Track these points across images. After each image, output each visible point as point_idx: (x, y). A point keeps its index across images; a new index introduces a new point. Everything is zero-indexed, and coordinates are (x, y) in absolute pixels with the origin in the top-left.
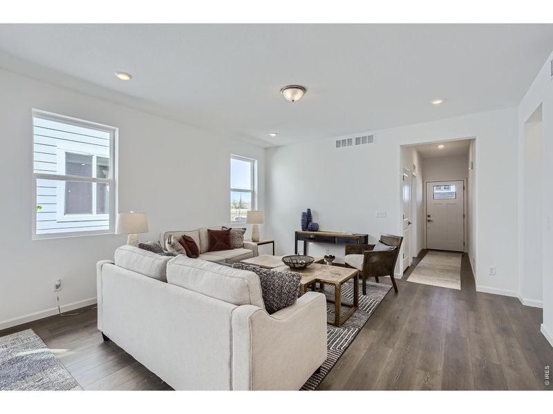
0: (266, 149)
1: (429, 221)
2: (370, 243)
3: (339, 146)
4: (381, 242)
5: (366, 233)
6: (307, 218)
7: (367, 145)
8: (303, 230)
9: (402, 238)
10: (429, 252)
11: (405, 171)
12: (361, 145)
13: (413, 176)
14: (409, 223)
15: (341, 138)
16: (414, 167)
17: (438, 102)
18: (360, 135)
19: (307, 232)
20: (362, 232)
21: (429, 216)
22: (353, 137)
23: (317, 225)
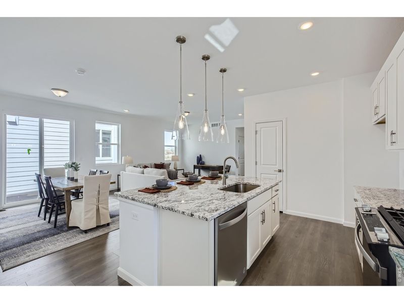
3: (213, 126)
6: (199, 159)
15: (213, 123)
19: (199, 165)
22: (218, 123)
23: (204, 162)
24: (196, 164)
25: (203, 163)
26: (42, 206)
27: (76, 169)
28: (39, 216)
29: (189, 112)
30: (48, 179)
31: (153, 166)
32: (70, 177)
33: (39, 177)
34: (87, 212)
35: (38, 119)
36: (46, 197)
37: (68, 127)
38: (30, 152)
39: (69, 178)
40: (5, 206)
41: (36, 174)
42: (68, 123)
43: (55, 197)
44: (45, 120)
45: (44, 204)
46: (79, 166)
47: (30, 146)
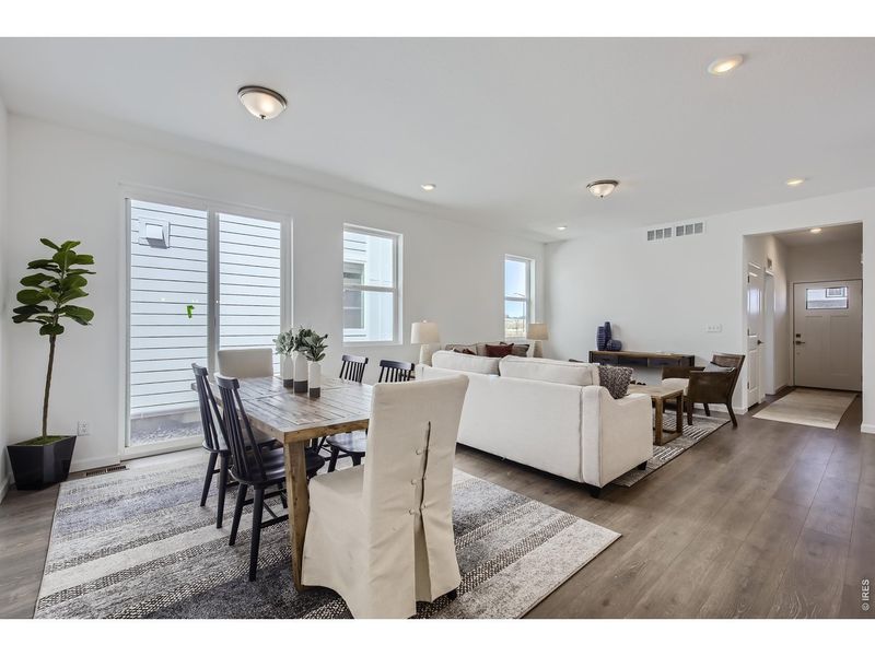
0: (546, 244)
1: (799, 343)
2: (696, 365)
3: (652, 239)
4: (714, 363)
5: (692, 354)
6: (606, 333)
7: (694, 236)
8: (600, 349)
9: (744, 357)
10: (798, 390)
11: (751, 269)
12: (684, 237)
13: (768, 275)
14: (759, 342)
15: (654, 228)
16: (770, 262)
17: (795, 183)
18: (683, 223)
19: (606, 352)
20: (687, 353)
21: (798, 336)
22: (673, 226)
23: (619, 343)
24: (596, 349)
25: (617, 347)
26: (211, 471)
27: (315, 352)
28: (203, 504)
29: (615, 183)
30: (229, 389)
31: (482, 350)
32: (296, 379)
33: (202, 374)
34: (380, 545)
35: (205, 214)
36: (223, 447)
37: (278, 234)
38: (192, 311)
39: (288, 384)
40: (128, 453)
41: (193, 365)
42: (278, 225)
43: (249, 448)
44: (222, 216)
45: (218, 466)
46: (324, 342)
47: (193, 300)
